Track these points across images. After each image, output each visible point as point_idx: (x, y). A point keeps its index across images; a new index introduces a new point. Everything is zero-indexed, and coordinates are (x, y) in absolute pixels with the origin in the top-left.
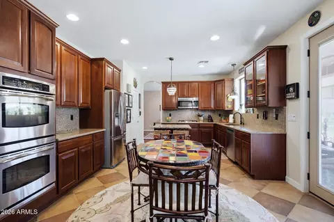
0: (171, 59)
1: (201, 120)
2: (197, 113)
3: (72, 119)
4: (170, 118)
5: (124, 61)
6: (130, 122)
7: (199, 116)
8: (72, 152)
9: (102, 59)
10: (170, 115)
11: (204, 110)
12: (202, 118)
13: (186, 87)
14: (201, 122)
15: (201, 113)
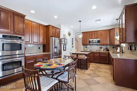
0: (80, 21)
1: (102, 50)
2: (100, 46)
3: (39, 48)
4: (86, 49)
5: (61, 25)
6: (66, 50)
7: (101, 48)
8: (33, 61)
9: (49, 25)
10: (86, 48)
11: (103, 45)
12: (102, 49)
13: (93, 33)
14: (102, 51)
15: (102, 46)
